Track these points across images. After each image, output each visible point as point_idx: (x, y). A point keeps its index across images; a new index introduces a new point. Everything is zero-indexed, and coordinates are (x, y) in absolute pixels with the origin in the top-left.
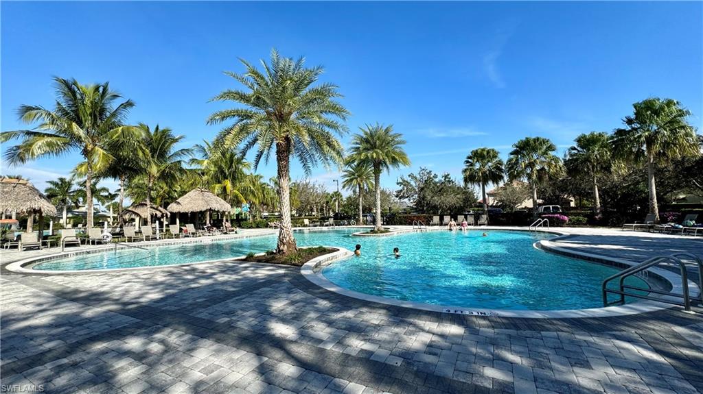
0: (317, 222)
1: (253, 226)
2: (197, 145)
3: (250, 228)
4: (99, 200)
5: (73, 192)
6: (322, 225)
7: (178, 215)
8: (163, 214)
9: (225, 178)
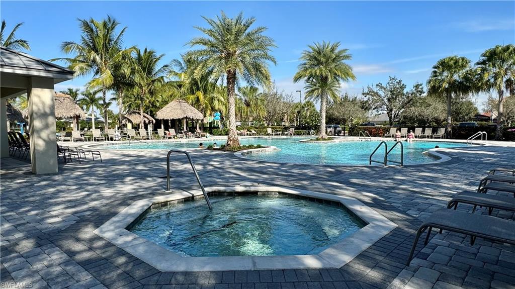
0: (280, 131)
1: (223, 133)
2: (175, 60)
3: (220, 135)
4: (98, 108)
5: (79, 100)
6: (283, 134)
7: (162, 122)
8: (150, 121)
9: (198, 89)
